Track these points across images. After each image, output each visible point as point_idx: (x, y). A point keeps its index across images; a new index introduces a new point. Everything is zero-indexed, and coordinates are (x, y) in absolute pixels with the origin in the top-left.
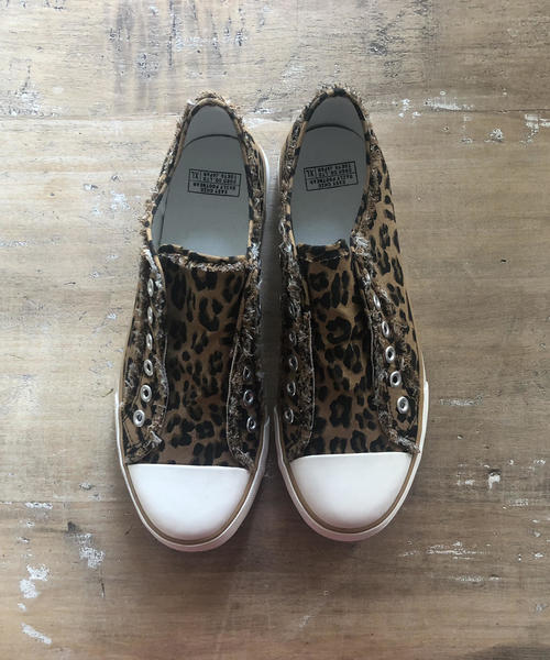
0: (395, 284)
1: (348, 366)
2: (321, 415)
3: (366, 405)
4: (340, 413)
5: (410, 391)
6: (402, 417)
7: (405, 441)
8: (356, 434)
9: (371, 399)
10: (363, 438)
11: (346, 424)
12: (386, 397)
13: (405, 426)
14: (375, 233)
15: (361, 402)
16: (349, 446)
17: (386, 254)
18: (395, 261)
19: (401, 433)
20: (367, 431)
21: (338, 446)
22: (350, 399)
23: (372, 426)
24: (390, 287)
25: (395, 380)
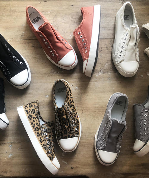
0: (73, 109)
1: (66, 125)
2: (62, 133)
3: (70, 130)
4: (65, 132)
5: (77, 126)
6: (76, 131)
7: (77, 135)
8: (68, 135)
9: (70, 129)
10: (70, 136)
11: (67, 134)
12: (73, 128)
13: (77, 132)
14: (69, 101)
15: (69, 130)
16: (68, 137)
17: (71, 104)
18: (73, 105)
19: (76, 134)
20: (70, 135)
21: (66, 138)
22: (67, 130)
23: (71, 134)
24: (72, 109)
25: (74, 125)
